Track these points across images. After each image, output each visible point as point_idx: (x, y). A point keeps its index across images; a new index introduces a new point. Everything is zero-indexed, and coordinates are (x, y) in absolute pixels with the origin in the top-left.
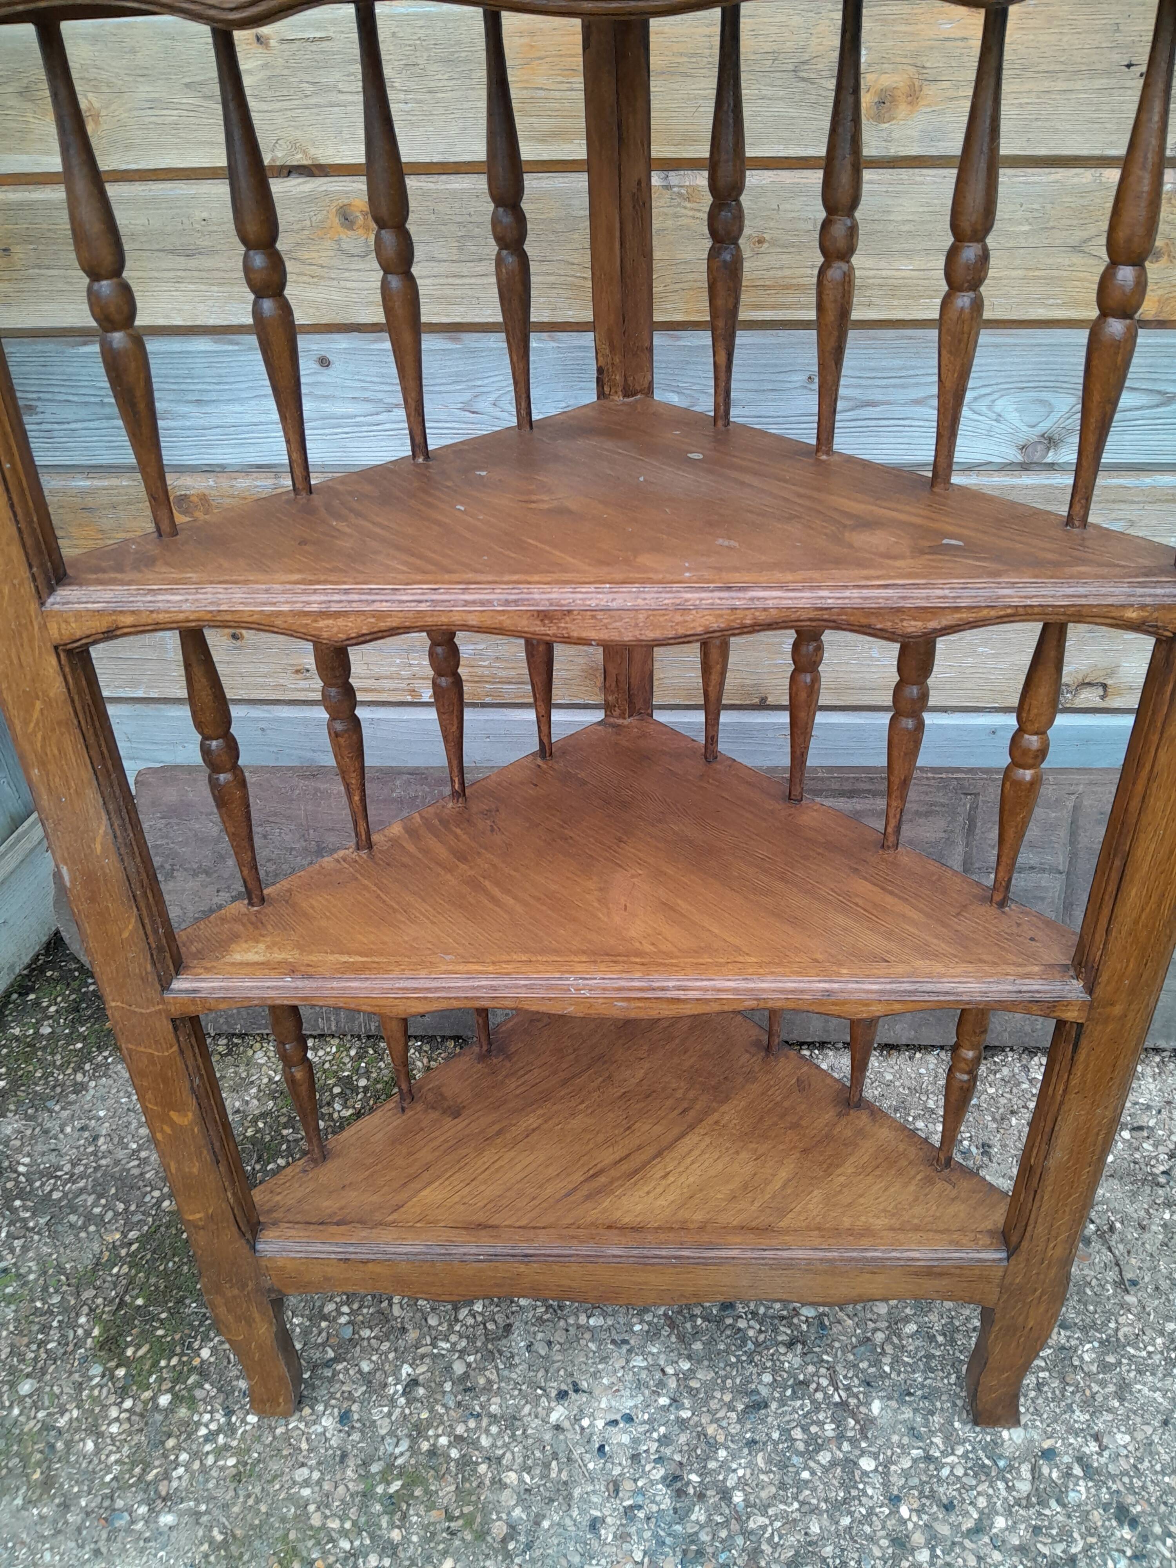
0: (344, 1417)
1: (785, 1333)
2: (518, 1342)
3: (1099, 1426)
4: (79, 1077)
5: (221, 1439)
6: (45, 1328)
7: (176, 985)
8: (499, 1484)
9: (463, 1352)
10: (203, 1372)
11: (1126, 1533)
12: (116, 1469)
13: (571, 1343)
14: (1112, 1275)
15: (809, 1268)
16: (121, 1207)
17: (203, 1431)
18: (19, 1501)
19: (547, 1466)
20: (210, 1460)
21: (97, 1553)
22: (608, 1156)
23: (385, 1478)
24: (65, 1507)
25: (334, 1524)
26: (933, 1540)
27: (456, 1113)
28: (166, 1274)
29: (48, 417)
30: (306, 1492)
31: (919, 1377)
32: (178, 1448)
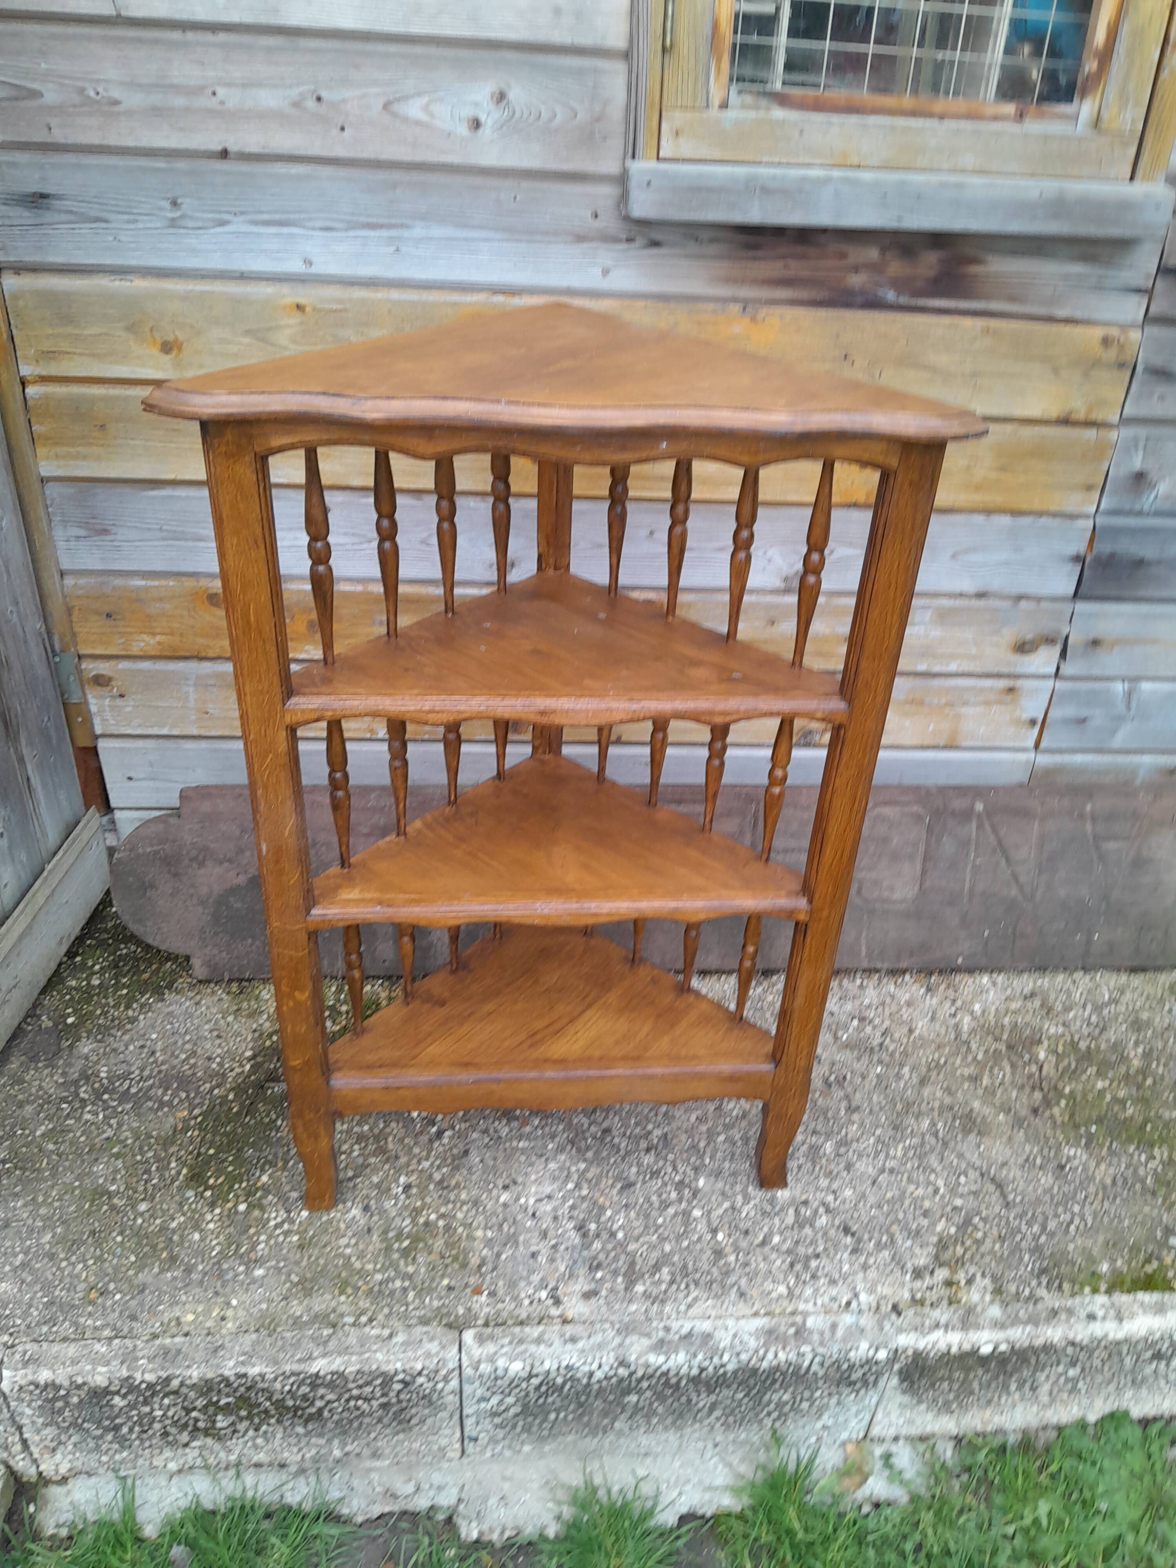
0: (366, 1208)
1: (643, 1144)
2: (474, 1158)
3: (835, 1186)
4: (130, 1013)
5: (286, 1226)
6: (147, 1171)
7: (314, 912)
8: (471, 1238)
9: (439, 1167)
10: (266, 1190)
11: (849, 1239)
12: (218, 1248)
13: (508, 1158)
14: (844, 1104)
16: (184, 1095)
17: (272, 1223)
18: (156, 1270)
19: (501, 1225)
20: (281, 1238)
21: (216, 1293)
22: (540, 1024)
23: (399, 1237)
24: (189, 1270)
25: (370, 1267)
26: (737, 1249)
27: (442, 1003)
28: (226, 1134)
29: (119, 537)
30: (348, 1251)
31: (727, 1165)
32: (258, 1234)
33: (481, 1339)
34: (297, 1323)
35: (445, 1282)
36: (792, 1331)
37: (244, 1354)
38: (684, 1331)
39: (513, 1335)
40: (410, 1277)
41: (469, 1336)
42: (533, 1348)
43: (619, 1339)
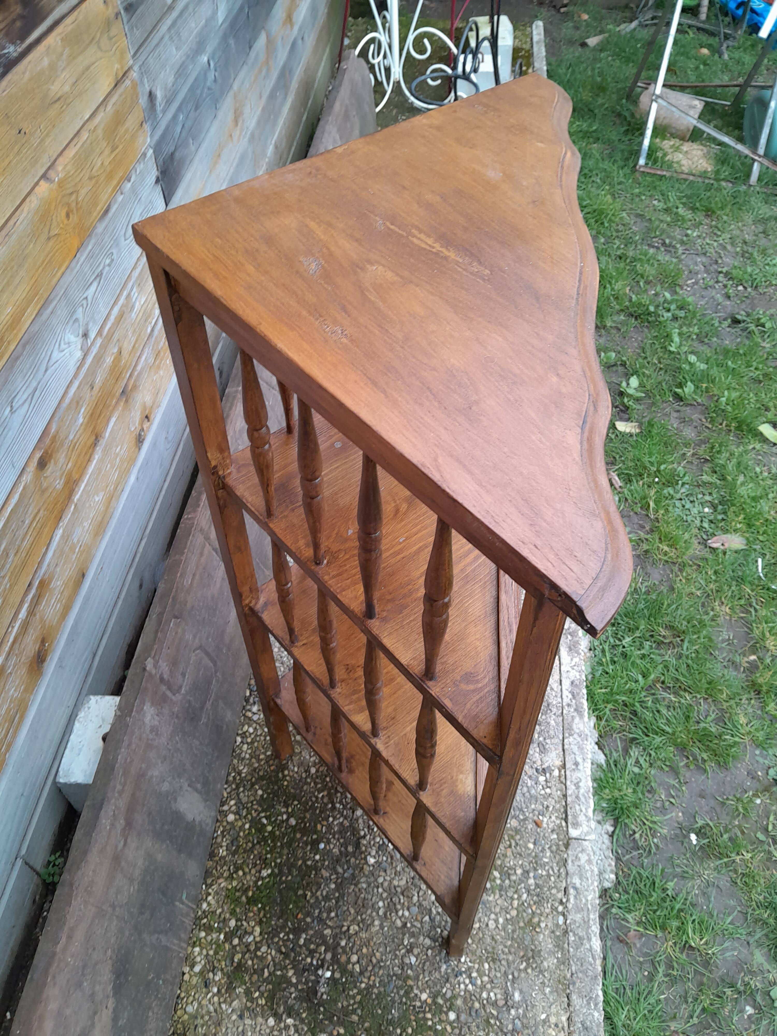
5: (474, 975)
10: (434, 996)
17: (470, 987)
20: (486, 979)
25: (516, 903)
30: (501, 920)
32: (480, 1000)
33: (576, 825)
34: (564, 962)
35: (531, 846)
37: (589, 1004)
39: (573, 802)
40: (526, 873)
41: (573, 833)
42: (582, 791)
43: (575, 736)
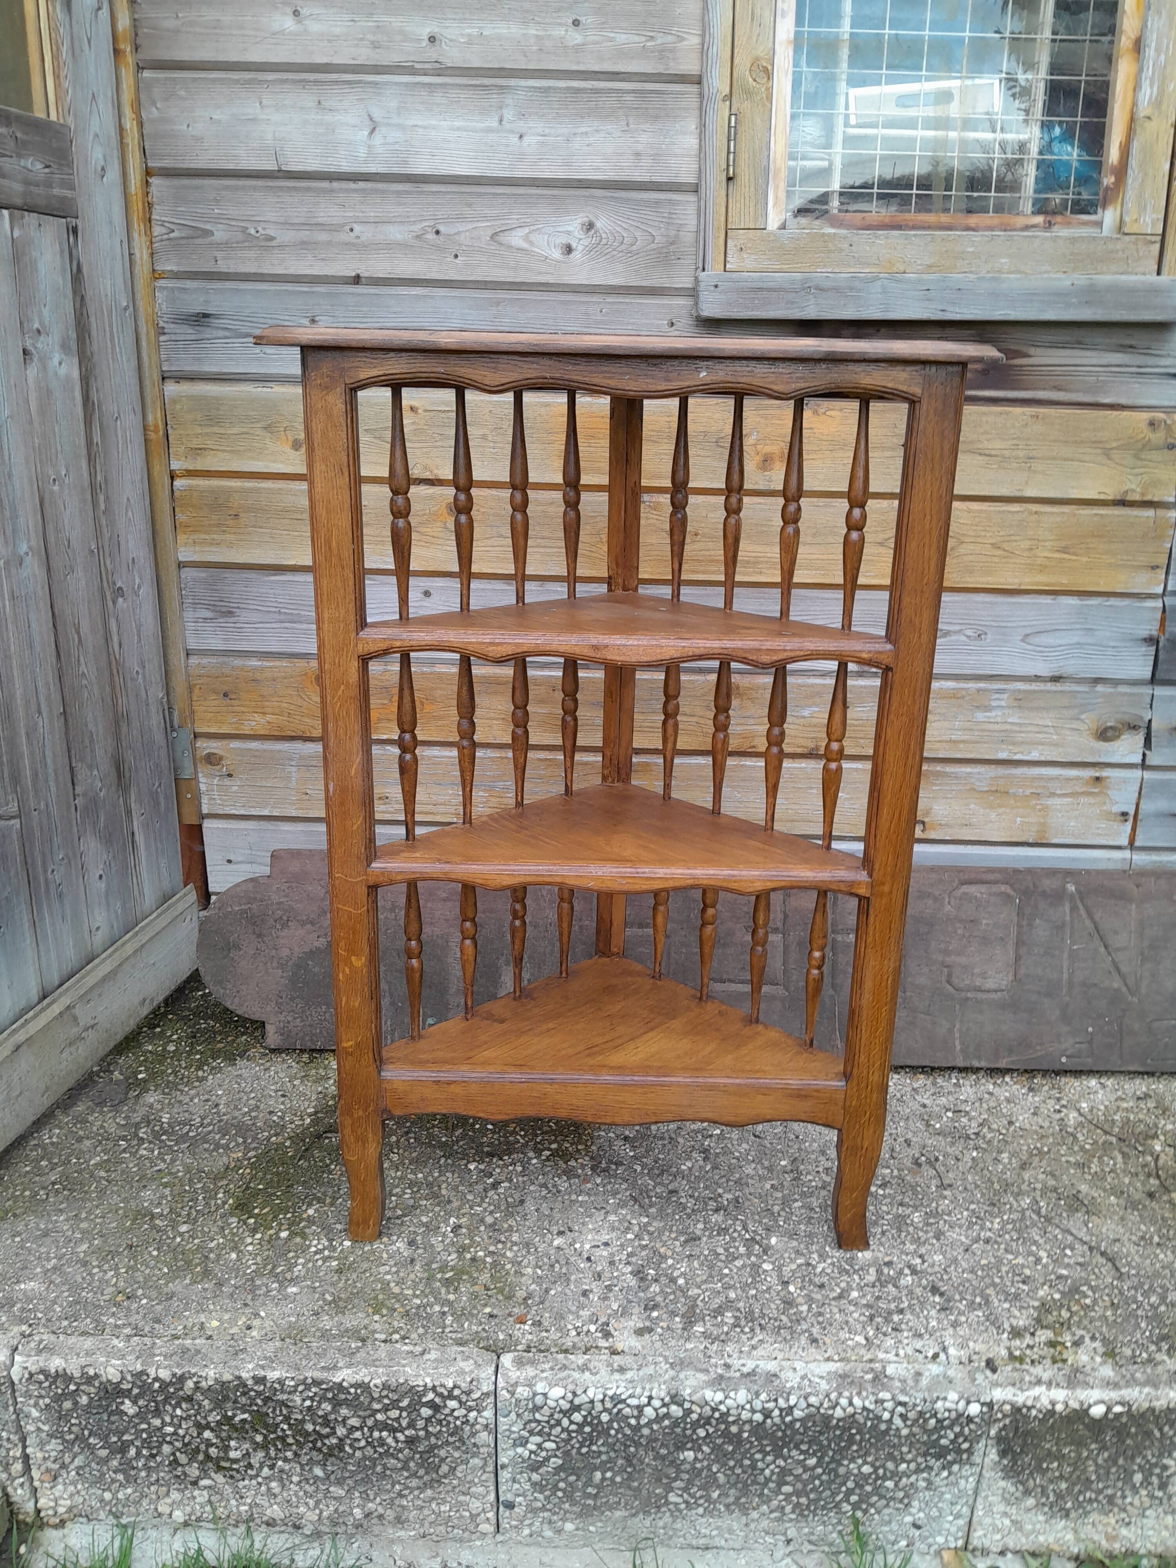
0: (411, 1243)
3: (923, 1250)
4: (200, 1073)
5: (326, 1253)
6: (195, 1200)
8: (520, 1274)
9: (491, 1213)
10: (311, 1221)
11: (937, 1299)
12: (253, 1267)
13: (566, 1208)
14: (934, 1182)
15: (725, 1090)
16: (240, 1140)
17: (313, 1249)
18: (187, 1281)
19: (552, 1266)
20: (320, 1263)
21: (246, 1305)
23: (443, 1269)
24: (220, 1284)
25: (409, 1292)
26: (810, 1300)
28: (278, 1174)
30: (388, 1277)
31: (803, 1227)
32: (296, 1257)
33: (519, 1363)
34: (325, 1335)
35: (488, 1310)
36: (869, 1377)
37: (266, 1358)
38: (745, 1370)
39: (556, 1360)
40: (450, 1303)
41: (507, 1360)
42: (576, 1375)
43: (672, 1373)
